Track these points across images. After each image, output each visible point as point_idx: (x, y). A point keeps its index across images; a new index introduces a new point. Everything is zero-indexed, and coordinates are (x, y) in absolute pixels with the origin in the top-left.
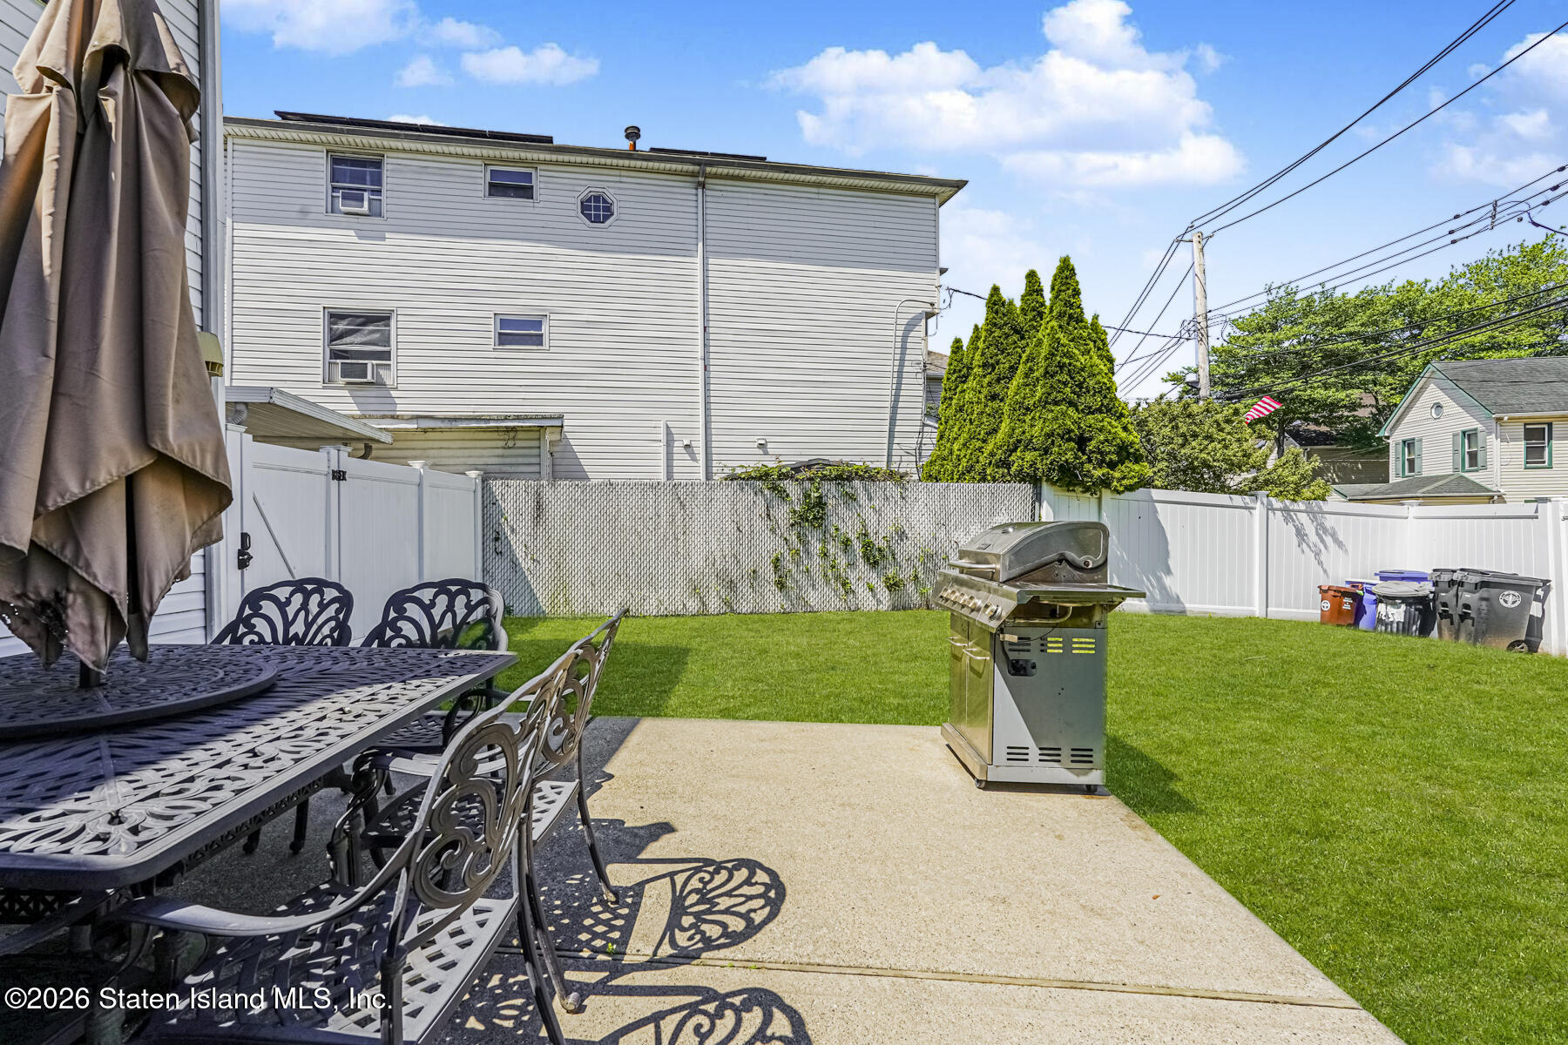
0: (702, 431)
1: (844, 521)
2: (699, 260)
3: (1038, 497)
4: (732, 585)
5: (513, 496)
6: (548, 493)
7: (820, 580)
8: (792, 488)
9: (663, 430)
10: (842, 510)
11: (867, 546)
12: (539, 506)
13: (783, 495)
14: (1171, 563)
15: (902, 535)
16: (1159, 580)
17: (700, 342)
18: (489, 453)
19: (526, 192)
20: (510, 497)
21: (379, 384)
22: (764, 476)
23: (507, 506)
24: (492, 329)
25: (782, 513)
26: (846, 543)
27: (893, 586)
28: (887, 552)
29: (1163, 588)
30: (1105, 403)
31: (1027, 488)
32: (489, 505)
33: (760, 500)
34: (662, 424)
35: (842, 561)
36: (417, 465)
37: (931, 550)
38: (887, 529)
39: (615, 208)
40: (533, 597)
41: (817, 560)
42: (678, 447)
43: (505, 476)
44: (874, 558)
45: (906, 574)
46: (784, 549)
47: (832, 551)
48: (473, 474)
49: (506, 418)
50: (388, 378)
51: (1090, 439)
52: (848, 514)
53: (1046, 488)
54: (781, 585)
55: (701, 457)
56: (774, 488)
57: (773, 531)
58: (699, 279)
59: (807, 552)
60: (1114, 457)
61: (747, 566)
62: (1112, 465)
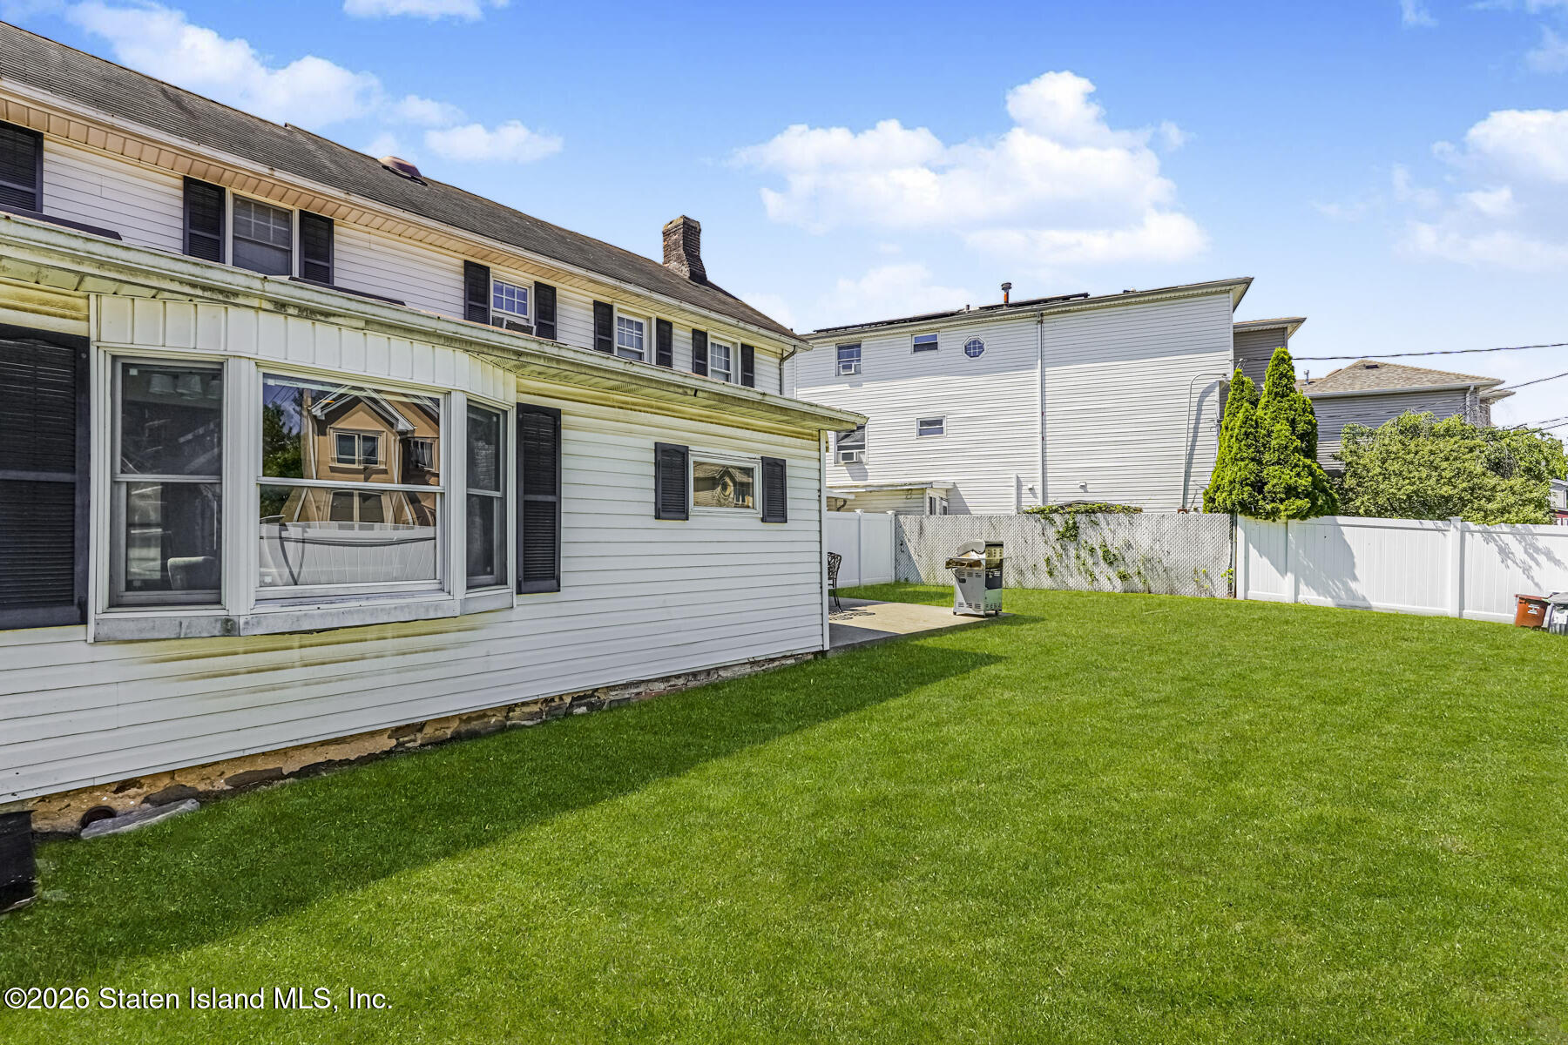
0: (1040, 479)
1: (1090, 536)
2: (1039, 370)
3: (1233, 523)
4: (1021, 572)
5: (909, 523)
6: (926, 522)
7: (1076, 572)
8: (1056, 517)
9: (1014, 480)
10: (1090, 531)
11: (1106, 553)
12: (921, 528)
13: (1052, 522)
14: (1357, 572)
15: (1129, 546)
16: (1345, 584)
17: (1039, 423)
18: (899, 502)
19: (933, 346)
20: (908, 523)
21: (860, 462)
22: (1042, 512)
23: (906, 528)
24: (915, 427)
25: (1052, 533)
26: (1092, 550)
27: (1123, 577)
28: (1120, 558)
29: (1349, 590)
30: (1282, 457)
31: (1227, 516)
32: (898, 528)
33: (1039, 526)
34: (1014, 476)
35: (1090, 561)
36: (858, 511)
37: (1150, 556)
38: (1119, 543)
39: (985, 347)
40: (919, 575)
41: (1073, 560)
42: (1025, 490)
43: (907, 513)
44: (1110, 559)
45: (1132, 571)
46: (1050, 553)
47: (1083, 555)
48: (890, 512)
49: (905, 485)
50: (864, 458)
51: (1266, 484)
52: (1093, 533)
53: (1241, 518)
54: (1051, 574)
55: (1040, 495)
56: (1046, 518)
57: (1046, 542)
58: (1039, 382)
59: (1067, 555)
60: (1283, 496)
61: (1031, 562)
62: (1282, 501)
